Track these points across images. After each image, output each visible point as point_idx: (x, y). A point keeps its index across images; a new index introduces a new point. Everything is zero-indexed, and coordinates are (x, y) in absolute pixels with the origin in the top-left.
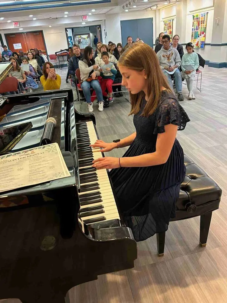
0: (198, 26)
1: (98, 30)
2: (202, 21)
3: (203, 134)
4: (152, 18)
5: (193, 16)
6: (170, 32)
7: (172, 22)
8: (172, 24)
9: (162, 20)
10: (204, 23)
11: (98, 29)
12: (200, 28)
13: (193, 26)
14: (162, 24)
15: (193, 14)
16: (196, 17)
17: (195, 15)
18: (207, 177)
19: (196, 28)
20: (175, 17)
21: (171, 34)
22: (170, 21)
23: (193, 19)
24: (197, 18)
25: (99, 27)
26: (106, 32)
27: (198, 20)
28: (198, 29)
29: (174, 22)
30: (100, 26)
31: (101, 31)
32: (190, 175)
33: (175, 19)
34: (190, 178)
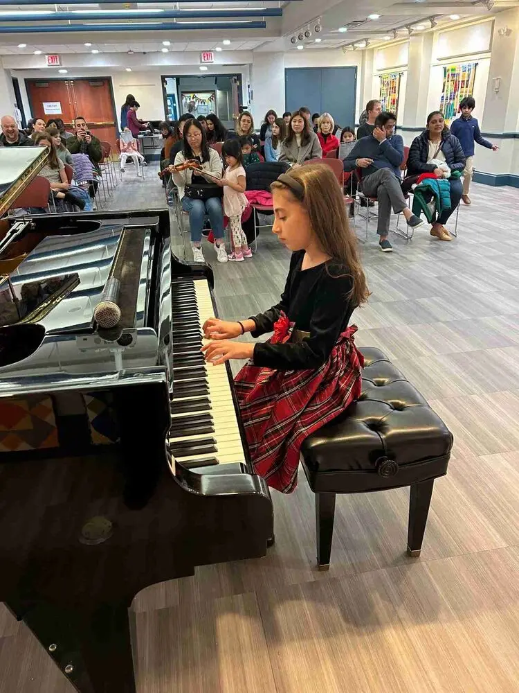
0: (455, 93)
1: (235, 86)
2: (463, 81)
3: (444, 325)
4: (355, 68)
5: (445, 69)
6: (394, 100)
7: (397, 80)
8: (397, 83)
9: (375, 72)
10: (467, 87)
11: (235, 82)
12: (459, 96)
13: (443, 92)
14: (377, 83)
15: (445, 66)
16: (450, 72)
17: (448, 67)
18: (427, 408)
19: (451, 96)
20: (406, 68)
21: (395, 105)
22: (394, 78)
23: (445, 76)
24: (453, 75)
25: (236, 78)
26: (252, 92)
27: (455, 79)
28: (454, 98)
29: (404, 79)
30: (239, 77)
31: (240, 88)
32: (392, 403)
33: (405, 73)
34: (392, 408)
